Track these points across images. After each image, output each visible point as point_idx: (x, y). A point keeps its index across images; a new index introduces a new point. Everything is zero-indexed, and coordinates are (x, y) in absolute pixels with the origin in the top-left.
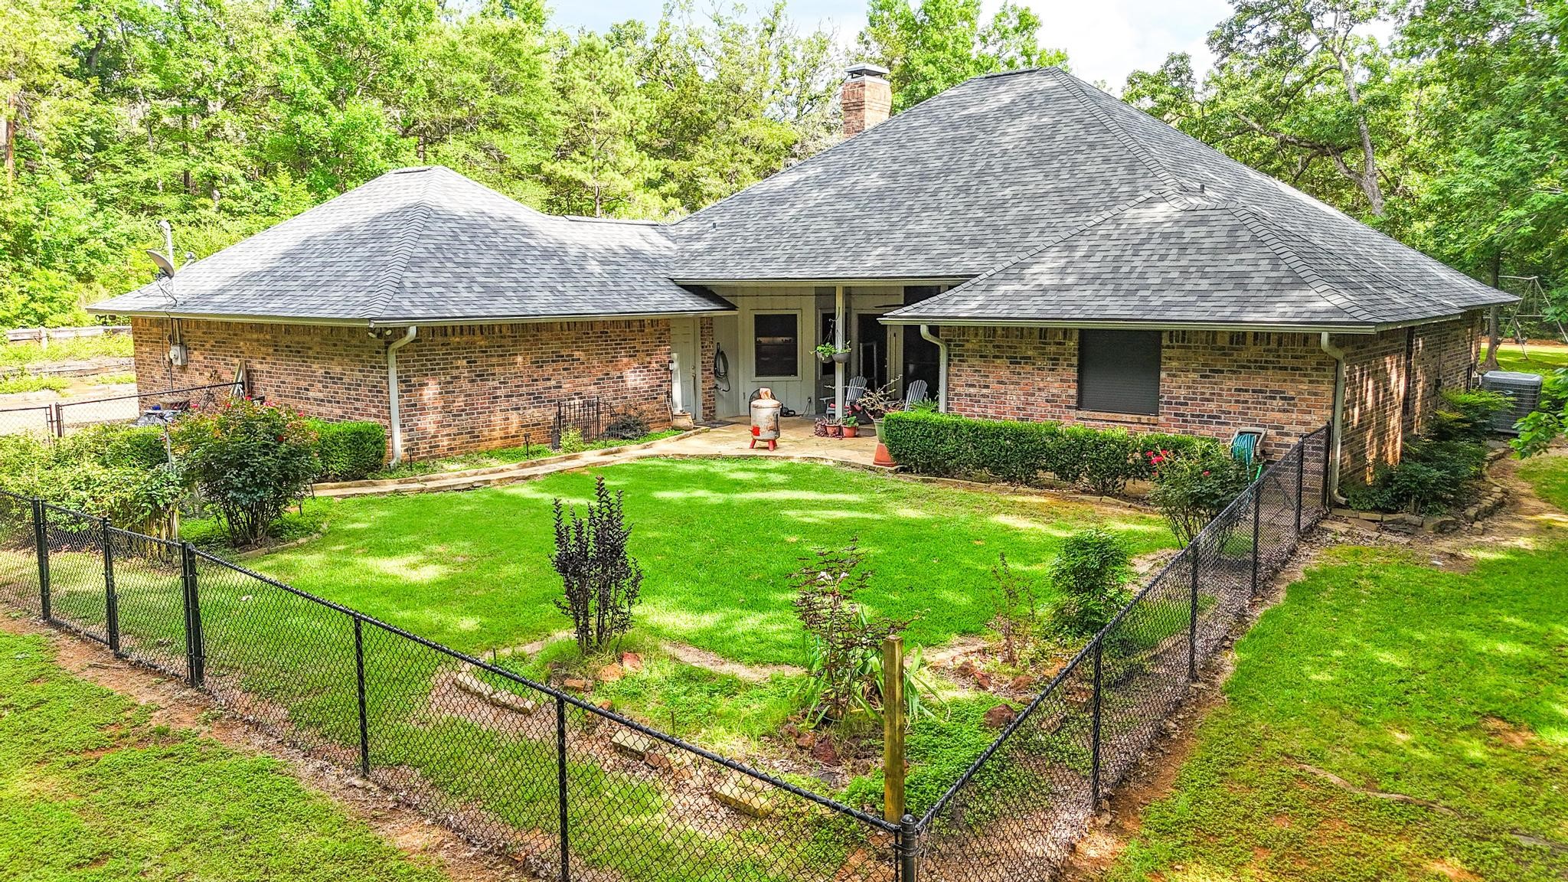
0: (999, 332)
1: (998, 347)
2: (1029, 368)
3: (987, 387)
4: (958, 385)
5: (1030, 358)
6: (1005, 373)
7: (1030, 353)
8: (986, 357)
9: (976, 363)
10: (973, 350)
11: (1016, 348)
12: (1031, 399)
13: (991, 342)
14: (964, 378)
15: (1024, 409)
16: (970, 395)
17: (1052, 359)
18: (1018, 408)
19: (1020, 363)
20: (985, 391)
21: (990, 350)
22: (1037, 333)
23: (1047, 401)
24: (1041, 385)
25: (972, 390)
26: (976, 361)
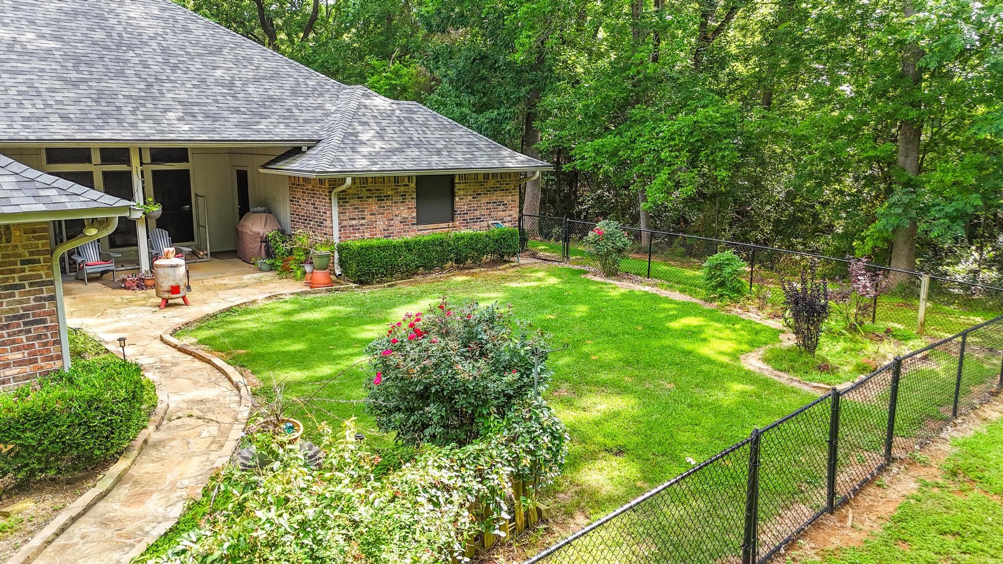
0: (370, 180)
1: (369, 190)
2: (389, 203)
3: (364, 218)
4: (343, 220)
5: (389, 196)
6: (375, 208)
7: (389, 193)
8: (362, 198)
9: (356, 203)
10: (353, 194)
11: (381, 190)
12: (392, 223)
13: (365, 187)
14: (348, 214)
15: (388, 230)
16: (352, 226)
17: (402, 196)
18: (384, 230)
19: (384, 200)
20: (362, 221)
21: (364, 193)
22: (392, 180)
23: (401, 222)
24: (397, 213)
25: (354, 222)
26: (355, 202)
